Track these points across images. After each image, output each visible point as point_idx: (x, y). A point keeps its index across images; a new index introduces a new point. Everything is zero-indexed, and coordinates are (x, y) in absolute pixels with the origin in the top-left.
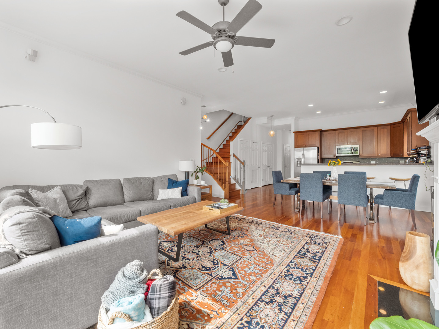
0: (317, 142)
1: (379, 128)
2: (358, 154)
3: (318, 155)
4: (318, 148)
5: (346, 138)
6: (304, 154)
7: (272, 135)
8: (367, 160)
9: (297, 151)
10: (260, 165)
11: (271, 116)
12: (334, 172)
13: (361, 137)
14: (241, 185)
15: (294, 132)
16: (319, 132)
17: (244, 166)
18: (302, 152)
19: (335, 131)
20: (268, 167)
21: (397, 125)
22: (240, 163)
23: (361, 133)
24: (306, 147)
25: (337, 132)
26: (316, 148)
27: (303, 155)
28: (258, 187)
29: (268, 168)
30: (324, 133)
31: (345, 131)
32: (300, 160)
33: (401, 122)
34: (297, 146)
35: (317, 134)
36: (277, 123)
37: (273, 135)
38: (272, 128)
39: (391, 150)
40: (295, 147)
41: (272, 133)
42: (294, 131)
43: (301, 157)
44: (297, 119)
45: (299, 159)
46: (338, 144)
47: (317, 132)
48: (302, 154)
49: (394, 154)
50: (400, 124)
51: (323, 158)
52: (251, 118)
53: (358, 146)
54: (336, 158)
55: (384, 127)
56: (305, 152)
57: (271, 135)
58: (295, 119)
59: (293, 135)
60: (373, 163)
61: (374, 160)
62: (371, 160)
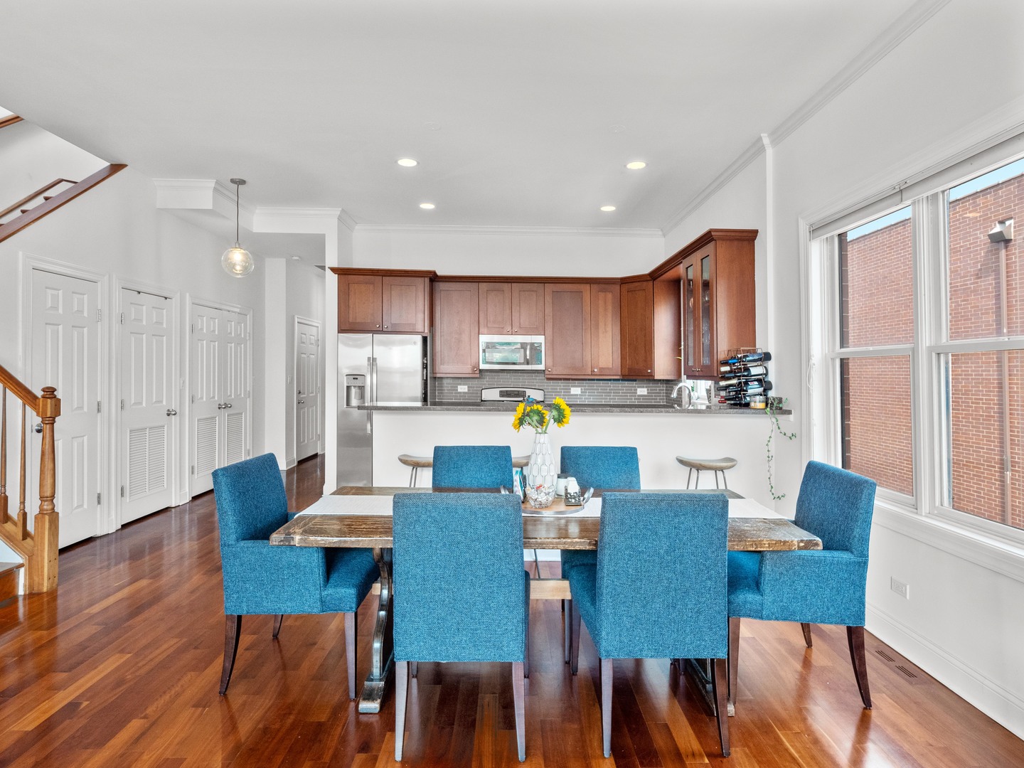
0: (420, 316)
1: (595, 287)
2: (542, 367)
3: (425, 366)
4: (425, 339)
5: (508, 311)
6: (374, 360)
7: (238, 268)
8: (561, 384)
9: (347, 345)
10: (181, 404)
11: (233, 181)
12: (544, 464)
13: (549, 310)
14: (26, 535)
15: (334, 270)
16: (427, 280)
17: (50, 421)
18: (367, 352)
19: (475, 285)
20: (224, 406)
21: (636, 284)
22: (20, 402)
23: (548, 299)
24: (382, 332)
25: (484, 286)
26: (419, 339)
27: (372, 361)
28: (167, 509)
29: (226, 413)
30: (442, 286)
31: (506, 286)
32: (358, 383)
33: (649, 278)
34: (346, 326)
35: (421, 287)
36: (262, 221)
37: (245, 268)
38: (239, 239)
39: (623, 358)
40: (341, 330)
41: (238, 256)
42: (336, 265)
43: (365, 370)
44: (346, 221)
45: (355, 376)
46: (486, 331)
47: (421, 280)
48: (369, 359)
49: (630, 370)
50: (645, 283)
51: (438, 375)
52: (125, 166)
53: (540, 339)
54: (478, 376)
55: (606, 286)
56: (379, 352)
57: (233, 266)
58: (340, 218)
59: (332, 280)
60: (577, 395)
61: (579, 386)
62: (572, 386)
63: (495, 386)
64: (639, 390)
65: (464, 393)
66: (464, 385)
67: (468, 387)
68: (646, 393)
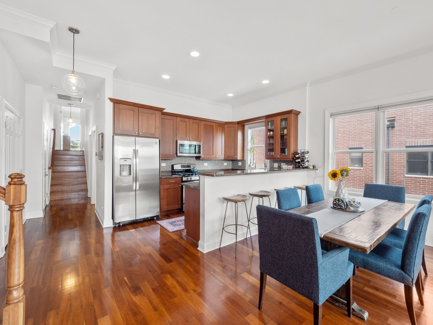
0: (157, 130)
1: (217, 124)
5: (188, 131)
8: (201, 162)
11: (70, 29)
13: (202, 132)
15: (112, 100)
16: (160, 113)
19: (175, 118)
21: (231, 125)
23: (202, 127)
24: (138, 136)
25: (179, 119)
26: (158, 141)
27: (136, 151)
31: (187, 120)
32: (127, 163)
34: (119, 131)
35: (157, 116)
40: (114, 134)
43: (131, 156)
45: (125, 159)
46: (179, 139)
47: (157, 113)
48: (134, 150)
49: (228, 156)
50: (235, 125)
59: (109, 105)
60: (206, 166)
61: (207, 163)
62: (205, 163)
63: (177, 163)
64: (225, 163)
65: (164, 167)
66: (164, 163)
67: (166, 164)
68: (226, 165)
